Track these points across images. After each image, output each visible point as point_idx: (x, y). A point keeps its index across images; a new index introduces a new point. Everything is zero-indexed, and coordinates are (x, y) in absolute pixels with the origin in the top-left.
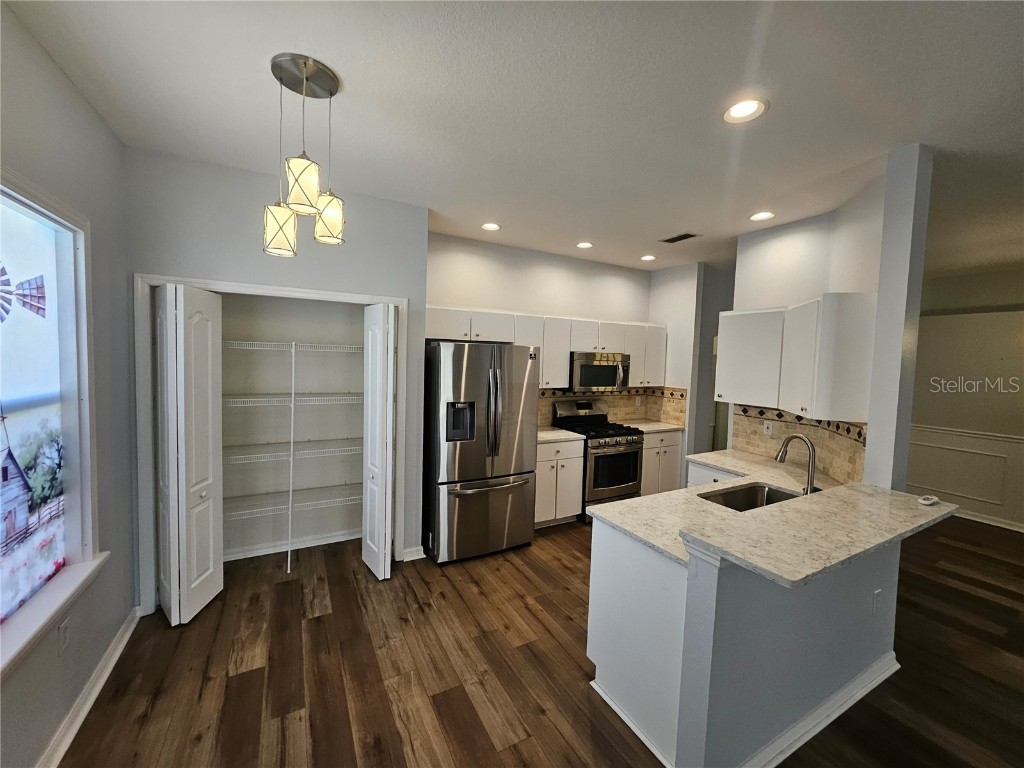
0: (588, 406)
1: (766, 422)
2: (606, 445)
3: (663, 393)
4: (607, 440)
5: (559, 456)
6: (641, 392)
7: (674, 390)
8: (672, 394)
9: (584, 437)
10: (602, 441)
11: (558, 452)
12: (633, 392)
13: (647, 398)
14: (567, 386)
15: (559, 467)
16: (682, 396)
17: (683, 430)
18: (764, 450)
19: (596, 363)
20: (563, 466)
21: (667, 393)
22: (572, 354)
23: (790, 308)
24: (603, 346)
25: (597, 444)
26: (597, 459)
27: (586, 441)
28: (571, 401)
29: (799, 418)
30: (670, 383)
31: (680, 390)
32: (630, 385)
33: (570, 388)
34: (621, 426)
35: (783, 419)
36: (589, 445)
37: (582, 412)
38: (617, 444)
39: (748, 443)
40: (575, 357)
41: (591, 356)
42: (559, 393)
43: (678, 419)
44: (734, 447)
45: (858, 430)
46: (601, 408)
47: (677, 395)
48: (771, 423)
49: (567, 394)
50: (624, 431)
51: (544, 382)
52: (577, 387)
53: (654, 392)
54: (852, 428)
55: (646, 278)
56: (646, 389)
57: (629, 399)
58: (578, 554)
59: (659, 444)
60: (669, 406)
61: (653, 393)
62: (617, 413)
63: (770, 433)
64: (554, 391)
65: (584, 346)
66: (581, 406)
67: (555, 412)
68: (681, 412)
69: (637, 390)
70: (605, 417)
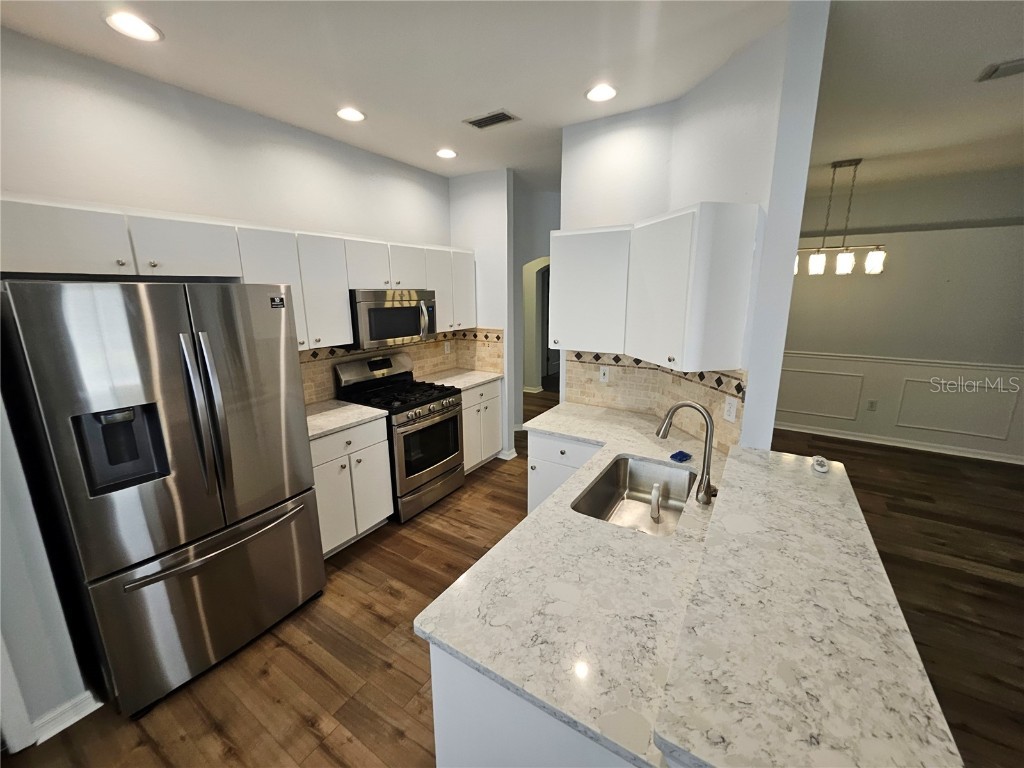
0: (386, 363)
1: (602, 367)
2: (418, 417)
3: (475, 336)
4: (418, 410)
5: (351, 449)
6: (450, 336)
7: (488, 331)
8: (486, 337)
9: (385, 412)
10: (411, 413)
11: (349, 443)
12: (441, 337)
13: (456, 343)
14: (350, 341)
15: (354, 463)
16: (498, 338)
17: (502, 379)
18: (601, 400)
19: (388, 305)
20: (359, 461)
21: (481, 336)
22: (352, 293)
23: (637, 226)
24: (397, 281)
25: (406, 419)
26: (407, 438)
27: (389, 419)
28: (361, 360)
29: (637, 361)
30: (482, 324)
31: (494, 331)
32: (438, 331)
33: (356, 344)
34: (431, 386)
35: (619, 363)
36: (394, 422)
37: (379, 373)
38: (431, 412)
39: (583, 393)
40: (359, 298)
41: (380, 295)
42: (340, 352)
43: (495, 365)
44: (568, 400)
45: (735, 383)
46: (401, 365)
47: (492, 337)
48: (607, 368)
49: (352, 352)
50: (436, 393)
51: (312, 340)
52: (366, 342)
53: (465, 335)
54: (724, 379)
55: (444, 185)
56: (454, 333)
57: (437, 346)
58: (396, 585)
59: (479, 400)
60: (483, 350)
61: (464, 337)
62: (424, 367)
63: (606, 380)
64: (332, 350)
65: (369, 281)
66: (375, 366)
67: (337, 379)
68: (499, 357)
69: (445, 335)
70: (410, 374)
